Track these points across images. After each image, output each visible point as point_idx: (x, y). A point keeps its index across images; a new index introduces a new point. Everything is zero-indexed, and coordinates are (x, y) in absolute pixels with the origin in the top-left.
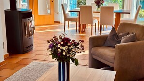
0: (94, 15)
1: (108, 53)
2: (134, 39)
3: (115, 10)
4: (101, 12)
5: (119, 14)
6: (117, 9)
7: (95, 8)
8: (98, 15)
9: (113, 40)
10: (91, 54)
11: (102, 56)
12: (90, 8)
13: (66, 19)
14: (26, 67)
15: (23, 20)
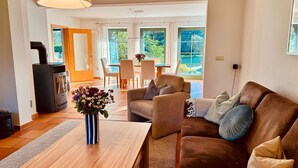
0: (135, 69)
1: (147, 106)
2: (172, 91)
3: (156, 64)
4: (142, 66)
5: (160, 68)
6: (158, 62)
7: (136, 62)
8: (139, 69)
9: (152, 92)
10: (130, 109)
11: (140, 110)
12: (131, 61)
13: (106, 74)
14: (58, 127)
15: (55, 75)
